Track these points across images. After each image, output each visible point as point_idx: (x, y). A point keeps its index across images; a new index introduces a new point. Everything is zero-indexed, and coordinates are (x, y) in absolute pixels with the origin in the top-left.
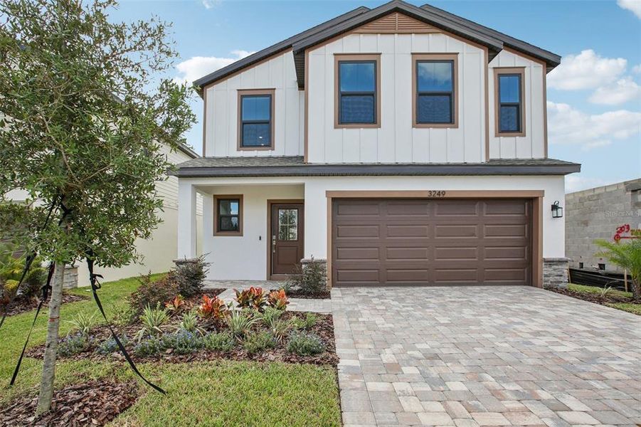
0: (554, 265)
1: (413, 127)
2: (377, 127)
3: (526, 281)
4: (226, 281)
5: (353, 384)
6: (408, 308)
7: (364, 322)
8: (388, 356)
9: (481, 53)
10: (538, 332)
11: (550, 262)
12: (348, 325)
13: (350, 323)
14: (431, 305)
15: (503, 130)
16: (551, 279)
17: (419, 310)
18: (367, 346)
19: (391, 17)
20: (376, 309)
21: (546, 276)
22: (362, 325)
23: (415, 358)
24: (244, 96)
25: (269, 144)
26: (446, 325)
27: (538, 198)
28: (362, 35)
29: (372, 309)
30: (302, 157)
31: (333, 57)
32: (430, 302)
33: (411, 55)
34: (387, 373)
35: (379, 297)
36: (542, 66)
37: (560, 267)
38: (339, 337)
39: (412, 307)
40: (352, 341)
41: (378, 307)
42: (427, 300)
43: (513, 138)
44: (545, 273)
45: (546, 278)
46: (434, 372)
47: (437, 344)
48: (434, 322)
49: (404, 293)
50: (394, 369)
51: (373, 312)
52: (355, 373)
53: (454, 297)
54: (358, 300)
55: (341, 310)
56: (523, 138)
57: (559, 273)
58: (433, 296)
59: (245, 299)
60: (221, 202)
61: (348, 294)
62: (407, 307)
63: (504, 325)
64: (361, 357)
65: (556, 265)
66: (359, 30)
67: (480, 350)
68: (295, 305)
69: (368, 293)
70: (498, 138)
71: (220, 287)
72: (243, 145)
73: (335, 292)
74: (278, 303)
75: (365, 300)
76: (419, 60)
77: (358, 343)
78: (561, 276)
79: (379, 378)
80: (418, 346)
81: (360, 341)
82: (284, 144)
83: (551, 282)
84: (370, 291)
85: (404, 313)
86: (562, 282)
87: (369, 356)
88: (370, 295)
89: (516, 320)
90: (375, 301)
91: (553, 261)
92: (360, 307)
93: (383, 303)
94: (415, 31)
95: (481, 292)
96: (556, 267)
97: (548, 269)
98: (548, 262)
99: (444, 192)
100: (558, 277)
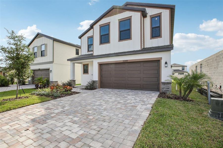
0: (165, 84)
1: (119, 42)
2: (109, 43)
9: (139, 14)
11: (164, 83)
16: (165, 89)
19: (113, 11)
27: (160, 60)
31: (99, 26)
33: (118, 20)
37: (168, 85)
43: (157, 39)
44: (162, 87)
45: (163, 89)
56: (161, 38)
57: (168, 87)
70: (151, 40)
78: (168, 88)
83: (164, 91)
86: (169, 91)
91: (165, 83)
94: (119, 13)
96: (166, 85)
97: (163, 86)
98: (163, 83)
99: (127, 60)
100: (167, 89)
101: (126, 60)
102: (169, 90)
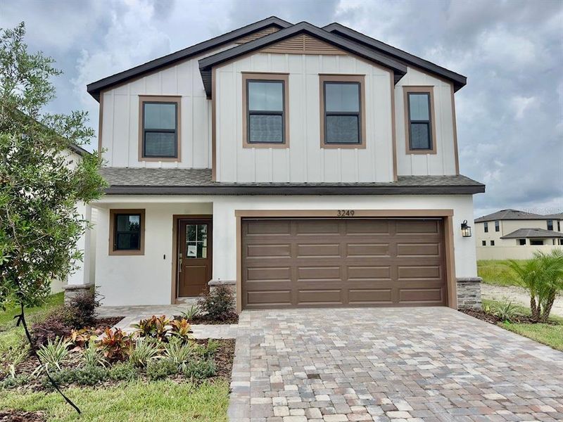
0: (467, 285)
1: (321, 147)
2: (285, 148)
3: (441, 301)
4: (124, 307)
5: (240, 400)
6: (311, 333)
7: (265, 348)
8: (276, 377)
9: (387, 76)
10: (418, 353)
11: (463, 282)
12: (248, 351)
13: (251, 348)
14: (335, 329)
15: (413, 148)
16: (465, 299)
17: (322, 334)
18: (260, 369)
19: (298, 38)
20: (281, 334)
21: (460, 296)
22: (262, 350)
23: (298, 378)
24: (146, 102)
25: (175, 155)
26: (339, 348)
27: (447, 217)
28: (269, 55)
29: (277, 334)
30: (211, 170)
31: (241, 75)
32: (336, 325)
33: (319, 77)
34: (271, 390)
35: (288, 320)
36: (449, 85)
37: (472, 287)
38: (237, 363)
39: (317, 330)
40: (248, 366)
41: (283, 332)
42: (334, 323)
43: (425, 156)
44: (458, 293)
45: (460, 299)
46: (309, 389)
47: (323, 365)
48: (329, 346)
49: (314, 315)
50: (278, 387)
51: (276, 337)
52: (244, 391)
53: (363, 320)
54: (264, 325)
55: (246, 336)
56: (434, 155)
57: (473, 293)
58: (342, 319)
59: (148, 328)
60: (119, 217)
61: (257, 318)
62: (311, 330)
63: (393, 348)
64: (252, 379)
65: (469, 285)
66: (266, 50)
67: (356, 370)
68: (200, 331)
69: (277, 316)
70: (409, 156)
71: (116, 315)
72: (145, 154)
73: (245, 316)
74: (181, 331)
75: (273, 325)
76: (327, 81)
77: (253, 367)
78: (474, 296)
79: (264, 394)
80: (306, 368)
81: (256, 365)
82: (192, 156)
83: (465, 303)
84: (281, 314)
85: (306, 338)
86: (475, 302)
87: (260, 378)
88: (279, 319)
89: (406, 342)
90: (283, 325)
91: (465, 282)
92: (265, 332)
93: (289, 327)
94: (322, 52)
95: (393, 314)
96: (469, 287)
97: (461, 289)
98: (461, 282)
99: (353, 211)
100: (471, 298)
101: (348, 211)
102: (476, 299)
